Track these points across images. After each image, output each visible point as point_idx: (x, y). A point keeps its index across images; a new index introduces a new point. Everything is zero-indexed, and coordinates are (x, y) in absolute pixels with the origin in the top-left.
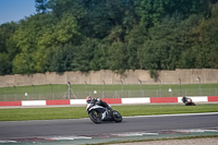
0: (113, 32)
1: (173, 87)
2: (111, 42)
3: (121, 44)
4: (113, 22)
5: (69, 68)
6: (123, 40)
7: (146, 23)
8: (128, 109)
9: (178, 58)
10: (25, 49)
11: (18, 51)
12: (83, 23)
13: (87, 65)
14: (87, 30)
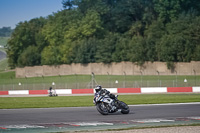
0: (134, 27)
1: (188, 78)
2: (132, 36)
3: (140, 38)
4: (133, 18)
5: (93, 59)
6: (142, 34)
7: (164, 19)
8: (147, 98)
9: (193, 52)
10: (52, 42)
11: (46, 44)
12: (106, 19)
13: (109, 57)
14: (109, 25)
